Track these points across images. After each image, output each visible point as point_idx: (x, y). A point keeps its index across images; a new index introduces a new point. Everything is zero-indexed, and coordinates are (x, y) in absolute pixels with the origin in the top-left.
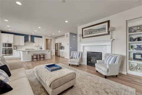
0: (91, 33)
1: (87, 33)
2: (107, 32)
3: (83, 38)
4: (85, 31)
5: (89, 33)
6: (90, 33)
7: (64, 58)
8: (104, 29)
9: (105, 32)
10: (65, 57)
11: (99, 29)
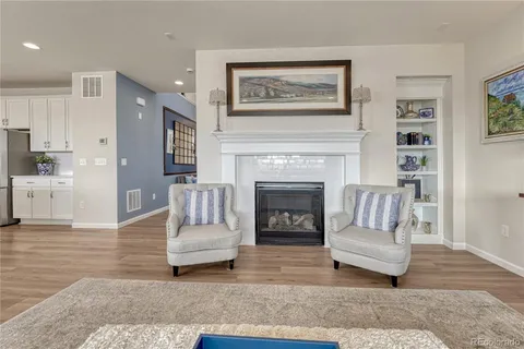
0: (277, 96)
1: (256, 95)
2: (341, 105)
3: (231, 113)
4: (243, 80)
5: (263, 94)
6: (268, 96)
7: (66, 228)
8: (332, 89)
9: (336, 101)
10: (75, 225)
11: (309, 86)
